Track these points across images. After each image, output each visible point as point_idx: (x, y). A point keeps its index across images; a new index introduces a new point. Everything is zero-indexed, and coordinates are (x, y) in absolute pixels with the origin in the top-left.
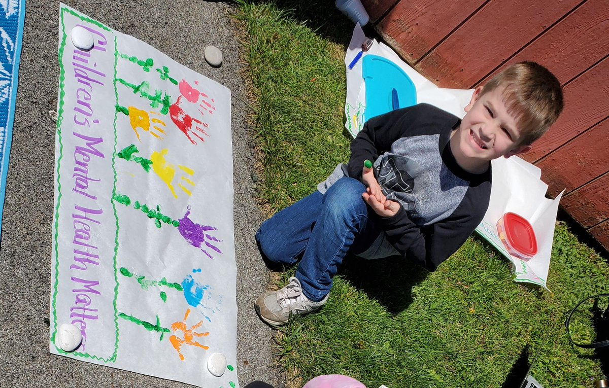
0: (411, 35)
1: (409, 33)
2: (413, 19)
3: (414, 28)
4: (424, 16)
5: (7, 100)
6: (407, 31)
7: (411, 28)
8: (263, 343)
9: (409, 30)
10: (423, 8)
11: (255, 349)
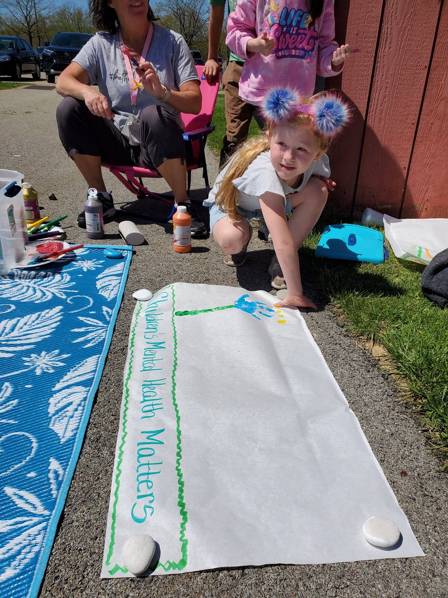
0: (429, 209)
1: (426, 209)
2: (422, 198)
3: (428, 204)
4: (428, 192)
5: (104, 340)
6: (424, 209)
7: (425, 205)
8: (418, 448)
9: (425, 207)
10: (424, 187)
11: (409, 456)
